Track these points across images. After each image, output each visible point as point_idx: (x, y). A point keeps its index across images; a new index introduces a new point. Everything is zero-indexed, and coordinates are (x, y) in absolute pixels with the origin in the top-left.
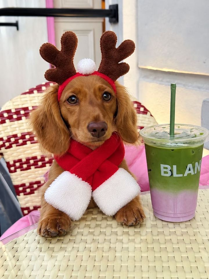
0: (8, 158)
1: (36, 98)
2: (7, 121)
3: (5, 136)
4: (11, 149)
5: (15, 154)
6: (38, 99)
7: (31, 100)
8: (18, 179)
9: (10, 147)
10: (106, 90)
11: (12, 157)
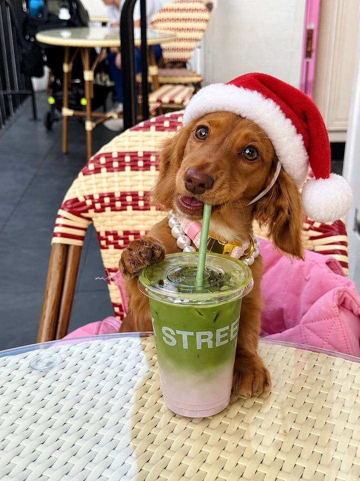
0: (99, 226)
1: (153, 138)
2: (104, 170)
3: (96, 194)
4: (104, 214)
5: (109, 223)
6: (155, 140)
7: (143, 141)
8: (110, 260)
9: (102, 210)
10: (256, 144)
11: (104, 225)
